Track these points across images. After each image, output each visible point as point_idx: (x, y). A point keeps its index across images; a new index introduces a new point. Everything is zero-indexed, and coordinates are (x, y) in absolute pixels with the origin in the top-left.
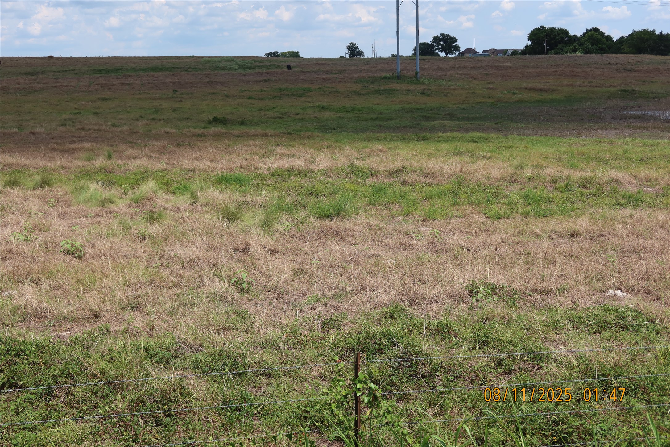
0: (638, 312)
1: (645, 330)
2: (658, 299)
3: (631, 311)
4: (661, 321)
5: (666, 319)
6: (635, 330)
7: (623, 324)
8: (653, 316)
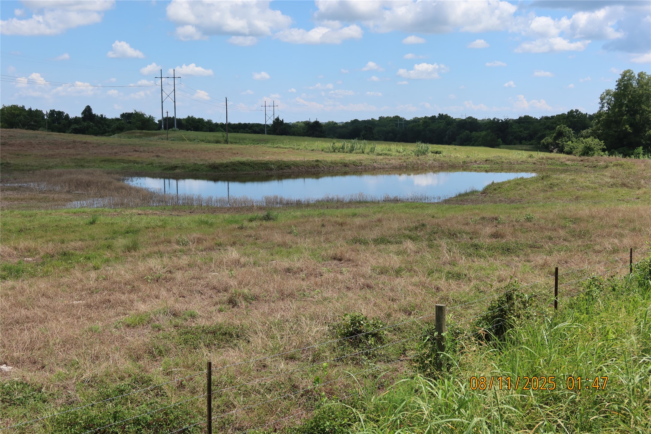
0: (24, 384)
1: (32, 401)
2: (43, 367)
3: (17, 385)
4: (47, 388)
5: (52, 385)
6: (22, 403)
7: (10, 399)
8: (39, 385)
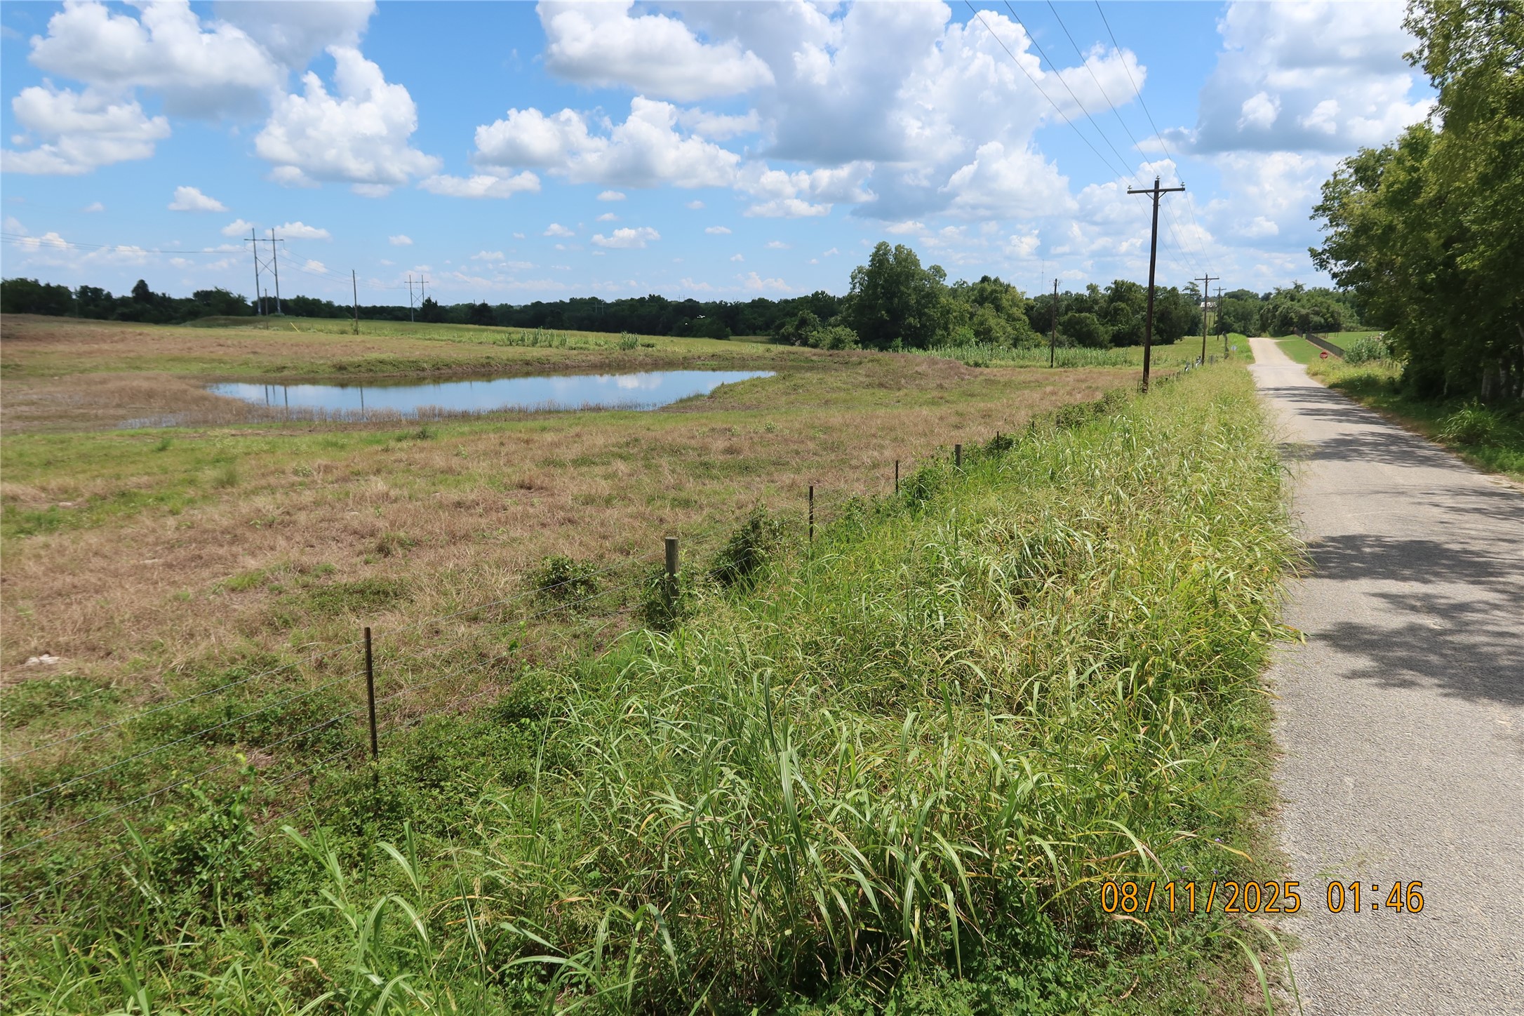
0: (81, 680)
1: (97, 703)
2: (108, 654)
3: (71, 681)
4: (119, 683)
5: (125, 679)
6: (82, 705)
7: (62, 702)
8: (106, 679)
